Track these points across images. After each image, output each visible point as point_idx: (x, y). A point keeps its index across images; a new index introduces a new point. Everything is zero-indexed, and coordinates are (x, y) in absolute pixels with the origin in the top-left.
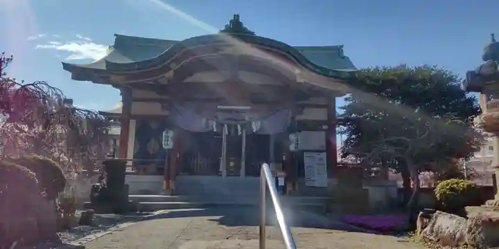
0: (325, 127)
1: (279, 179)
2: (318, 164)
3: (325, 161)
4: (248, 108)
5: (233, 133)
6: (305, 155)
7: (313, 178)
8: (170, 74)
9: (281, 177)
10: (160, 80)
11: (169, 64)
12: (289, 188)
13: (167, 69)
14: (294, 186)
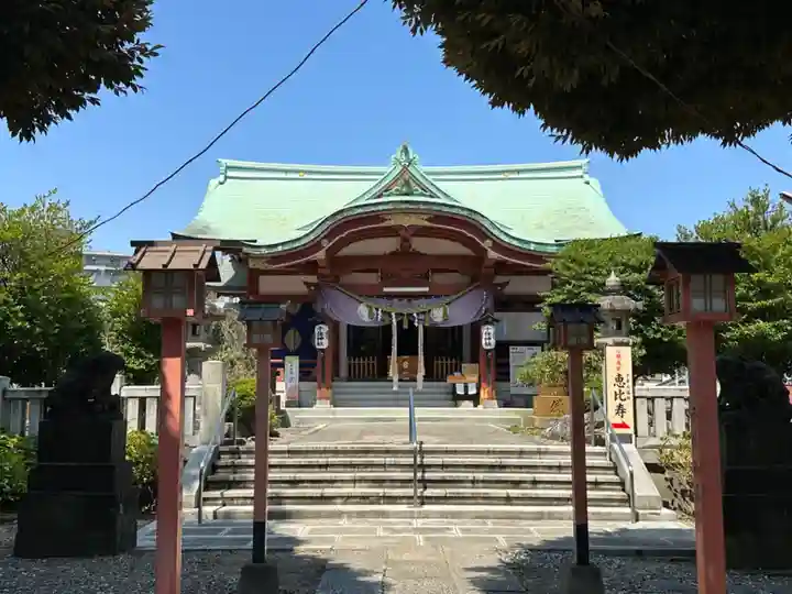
1: (469, 384)
4: (426, 290)
5: (406, 326)
6: (511, 351)
8: (320, 255)
9: (472, 382)
11: (320, 241)
12: (483, 397)
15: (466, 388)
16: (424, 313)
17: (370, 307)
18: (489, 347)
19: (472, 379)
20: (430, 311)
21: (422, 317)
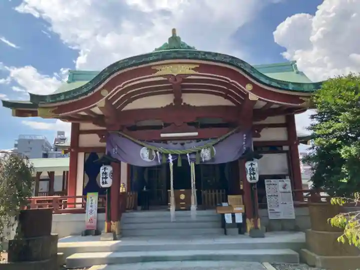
0: (286, 148)
1: (236, 215)
2: (282, 192)
3: (289, 188)
4: (196, 134)
5: (179, 164)
6: (266, 183)
7: (276, 210)
8: (102, 102)
9: (239, 212)
10: (93, 110)
11: (100, 91)
12: (249, 226)
13: (98, 96)
14: (255, 223)
15: (233, 216)
16: (195, 153)
17: (150, 150)
18: (253, 181)
19: (239, 210)
20: (200, 151)
21: (193, 156)
